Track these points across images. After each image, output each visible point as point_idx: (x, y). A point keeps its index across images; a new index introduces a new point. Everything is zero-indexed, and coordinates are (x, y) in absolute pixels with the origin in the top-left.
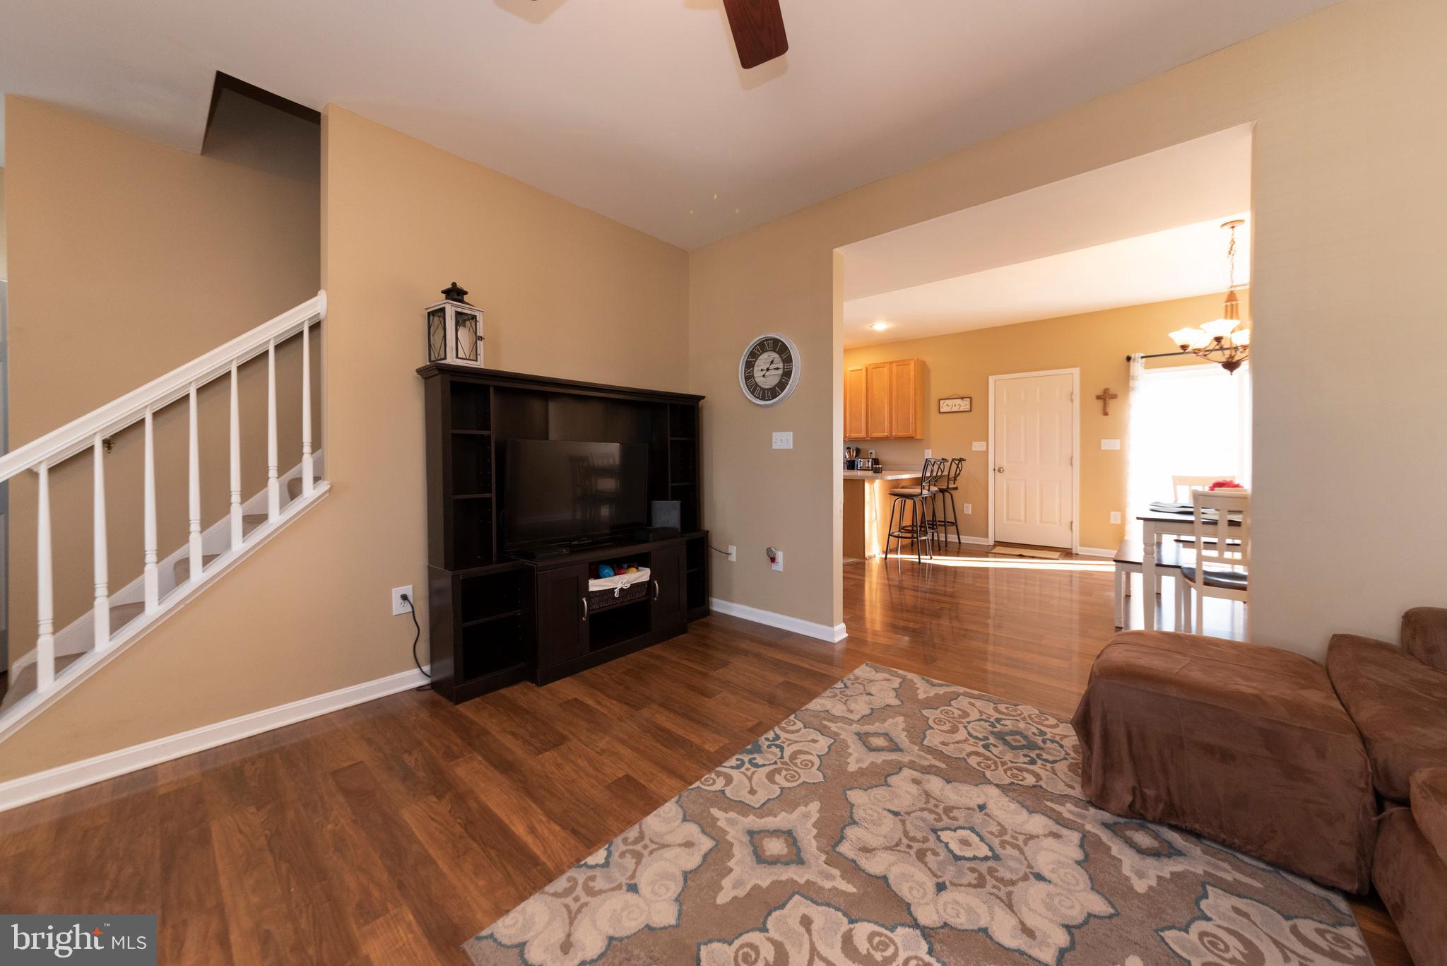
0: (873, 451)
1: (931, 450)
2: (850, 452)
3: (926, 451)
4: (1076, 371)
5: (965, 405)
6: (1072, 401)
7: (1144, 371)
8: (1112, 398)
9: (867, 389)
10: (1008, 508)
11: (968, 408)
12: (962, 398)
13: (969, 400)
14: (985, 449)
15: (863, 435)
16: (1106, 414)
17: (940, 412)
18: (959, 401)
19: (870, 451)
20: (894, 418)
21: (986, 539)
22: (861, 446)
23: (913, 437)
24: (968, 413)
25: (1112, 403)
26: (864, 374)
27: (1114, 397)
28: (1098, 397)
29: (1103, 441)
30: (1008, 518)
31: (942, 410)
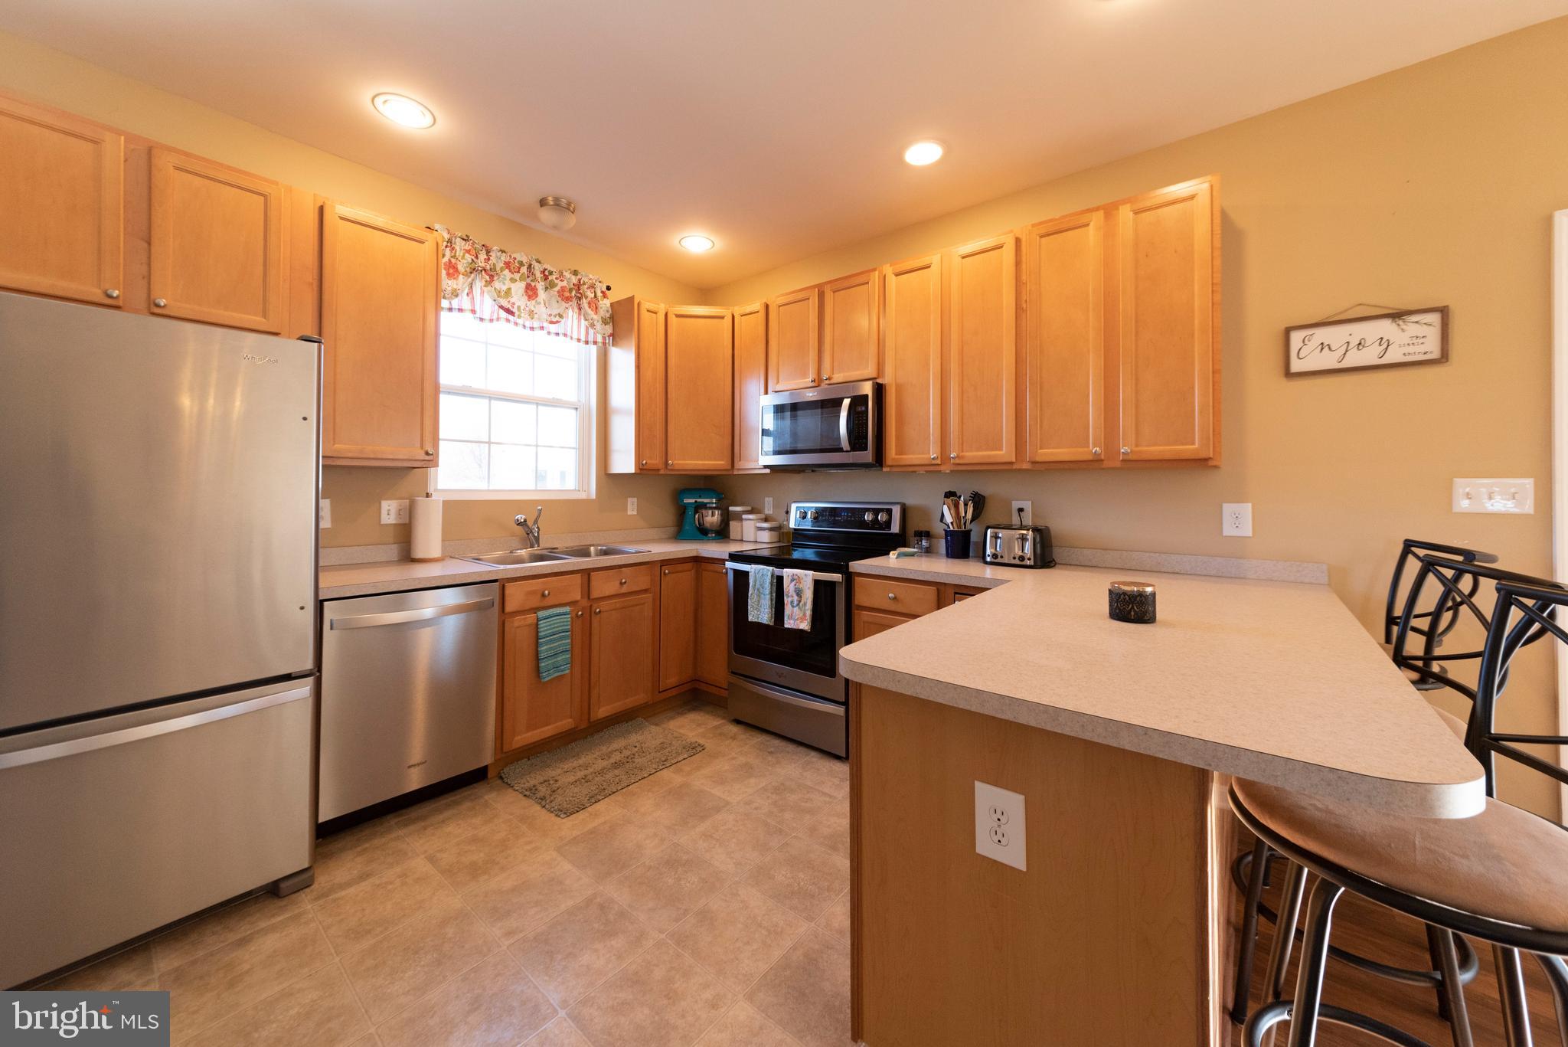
0: (1025, 502)
1: (1250, 505)
2: (957, 506)
3: (1228, 509)
5: (1413, 339)
9: (1019, 310)
11: (1431, 347)
12: (1397, 316)
13: (1435, 318)
15: (1005, 452)
17: (1286, 373)
18: (1383, 328)
19: (1016, 505)
20: (1124, 393)
22: (987, 489)
23: (1206, 460)
24: (1432, 366)
31: (1296, 366)
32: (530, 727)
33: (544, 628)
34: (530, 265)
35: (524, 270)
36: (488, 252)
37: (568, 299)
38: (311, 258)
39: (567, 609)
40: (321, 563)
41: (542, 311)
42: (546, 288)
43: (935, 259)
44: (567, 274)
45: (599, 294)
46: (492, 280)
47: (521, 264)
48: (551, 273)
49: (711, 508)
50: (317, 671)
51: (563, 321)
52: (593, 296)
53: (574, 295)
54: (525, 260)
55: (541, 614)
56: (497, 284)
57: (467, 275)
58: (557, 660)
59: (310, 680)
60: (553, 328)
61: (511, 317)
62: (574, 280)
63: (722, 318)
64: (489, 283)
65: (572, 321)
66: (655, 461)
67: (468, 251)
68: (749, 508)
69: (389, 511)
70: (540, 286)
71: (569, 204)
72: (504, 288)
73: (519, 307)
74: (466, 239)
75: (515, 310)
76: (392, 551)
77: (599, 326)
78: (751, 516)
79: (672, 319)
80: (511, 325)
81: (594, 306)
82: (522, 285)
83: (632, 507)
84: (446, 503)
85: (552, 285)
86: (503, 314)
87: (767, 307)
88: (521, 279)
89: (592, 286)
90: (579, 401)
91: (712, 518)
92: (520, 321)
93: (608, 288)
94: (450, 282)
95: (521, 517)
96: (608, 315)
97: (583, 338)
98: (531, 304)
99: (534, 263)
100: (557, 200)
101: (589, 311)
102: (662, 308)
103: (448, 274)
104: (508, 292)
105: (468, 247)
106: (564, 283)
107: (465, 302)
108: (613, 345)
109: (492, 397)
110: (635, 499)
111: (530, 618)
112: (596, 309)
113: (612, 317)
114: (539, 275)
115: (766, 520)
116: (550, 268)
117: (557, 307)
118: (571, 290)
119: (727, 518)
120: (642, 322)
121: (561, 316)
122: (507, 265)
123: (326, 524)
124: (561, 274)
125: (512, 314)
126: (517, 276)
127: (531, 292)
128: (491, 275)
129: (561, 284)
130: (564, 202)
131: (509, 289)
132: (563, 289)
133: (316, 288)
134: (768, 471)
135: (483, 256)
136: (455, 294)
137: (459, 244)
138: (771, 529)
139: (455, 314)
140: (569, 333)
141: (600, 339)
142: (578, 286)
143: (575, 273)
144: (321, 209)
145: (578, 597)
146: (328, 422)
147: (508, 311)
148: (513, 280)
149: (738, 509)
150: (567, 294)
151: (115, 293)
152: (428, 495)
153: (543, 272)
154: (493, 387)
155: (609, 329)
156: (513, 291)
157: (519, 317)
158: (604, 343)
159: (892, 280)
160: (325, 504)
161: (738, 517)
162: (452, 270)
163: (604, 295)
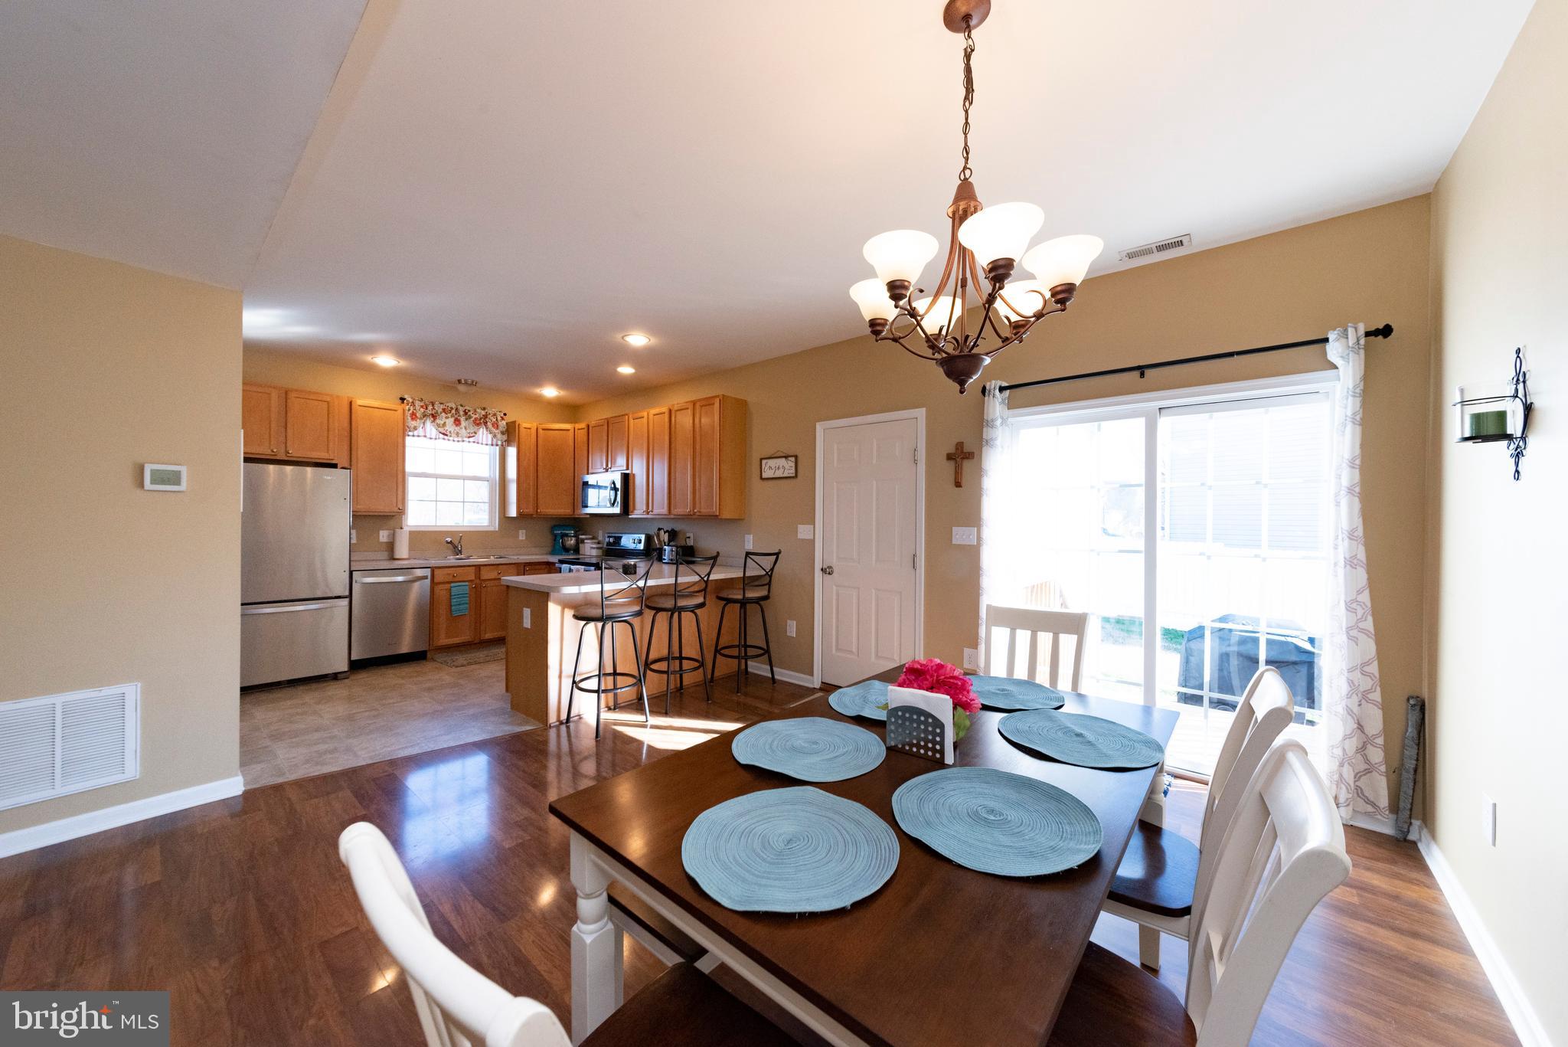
0: (690, 533)
1: (752, 537)
3: (746, 538)
4: (921, 413)
5: (786, 467)
6: (915, 461)
7: (1007, 412)
8: (967, 458)
10: (837, 631)
11: (792, 472)
12: (786, 457)
13: (793, 459)
14: (812, 538)
15: (665, 508)
16: (958, 484)
17: (761, 478)
18: (782, 461)
19: (687, 535)
21: (809, 677)
22: (678, 527)
23: (718, 516)
24: (792, 480)
25: (967, 465)
26: (667, 419)
27: (969, 456)
28: (950, 457)
29: (955, 529)
30: (838, 649)
31: (765, 475)
32: (448, 637)
33: (454, 591)
34: (457, 409)
35: (453, 411)
36: (433, 405)
37: (478, 425)
38: (346, 424)
39: (467, 583)
40: (352, 559)
41: (463, 432)
42: (466, 419)
43: (645, 414)
44: (479, 410)
45: (499, 418)
46: (434, 420)
47: (452, 408)
48: (469, 411)
49: (571, 536)
50: (350, 596)
51: (477, 436)
52: (495, 420)
53: (481, 422)
54: (454, 406)
55: (452, 585)
56: (438, 421)
57: (421, 419)
58: (462, 608)
59: (348, 599)
60: (471, 439)
61: (446, 437)
62: (483, 413)
63: (568, 430)
64: (434, 421)
65: (483, 434)
66: (530, 510)
67: (422, 407)
68: (590, 537)
69: (384, 536)
70: (462, 419)
71: (473, 382)
72: (442, 422)
73: (450, 432)
74: (422, 400)
75: (448, 433)
76: (385, 555)
77: (499, 436)
78: (588, 541)
79: (540, 431)
80: (447, 442)
81: (496, 425)
82: (452, 420)
83: (522, 535)
84: (411, 533)
85: (470, 417)
86: (441, 436)
87: (588, 426)
88: (452, 417)
89: (495, 415)
90: (490, 476)
91: (572, 542)
92: (451, 438)
93: (505, 414)
94: (413, 423)
95: (449, 539)
96: (504, 430)
97: (490, 443)
98: (457, 429)
99: (459, 407)
100: (465, 380)
101: (493, 429)
102: (534, 426)
103: (412, 419)
104: (444, 424)
105: (422, 404)
106: (477, 416)
107: (420, 431)
108: (508, 446)
109: (437, 476)
110: (524, 531)
111: (447, 586)
112: (497, 428)
113: (507, 430)
114: (462, 413)
115: (599, 543)
116: (468, 408)
117: (472, 429)
118: (481, 419)
119: (579, 542)
120: (521, 434)
121: (475, 433)
122: (444, 410)
123: (354, 541)
124: (475, 411)
125: (447, 435)
126: (449, 415)
127: (457, 422)
128: (434, 416)
129: (474, 416)
130: (470, 381)
131: (445, 423)
132: (476, 419)
133: (349, 438)
134: (588, 516)
135: (430, 407)
136: (415, 428)
137: (418, 404)
138: (598, 548)
139: (416, 438)
140: (480, 442)
141: (499, 443)
142: (486, 416)
143: (484, 409)
144: (351, 403)
145: (473, 578)
146: (355, 496)
147: (444, 434)
148: (447, 418)
149: (583, 537)
150: (478, 422)
151: (275, 450)
152: (401, 528)
153: (465, 411)
154: (438, 472)
155: (505, 437)
156: (447, 423)
157: (451, 436)
158: (502, 445)
159: (631, 421)
160: (354, 532)
161: (583, 541)
162: (414, 416)
163: (502, 419)
